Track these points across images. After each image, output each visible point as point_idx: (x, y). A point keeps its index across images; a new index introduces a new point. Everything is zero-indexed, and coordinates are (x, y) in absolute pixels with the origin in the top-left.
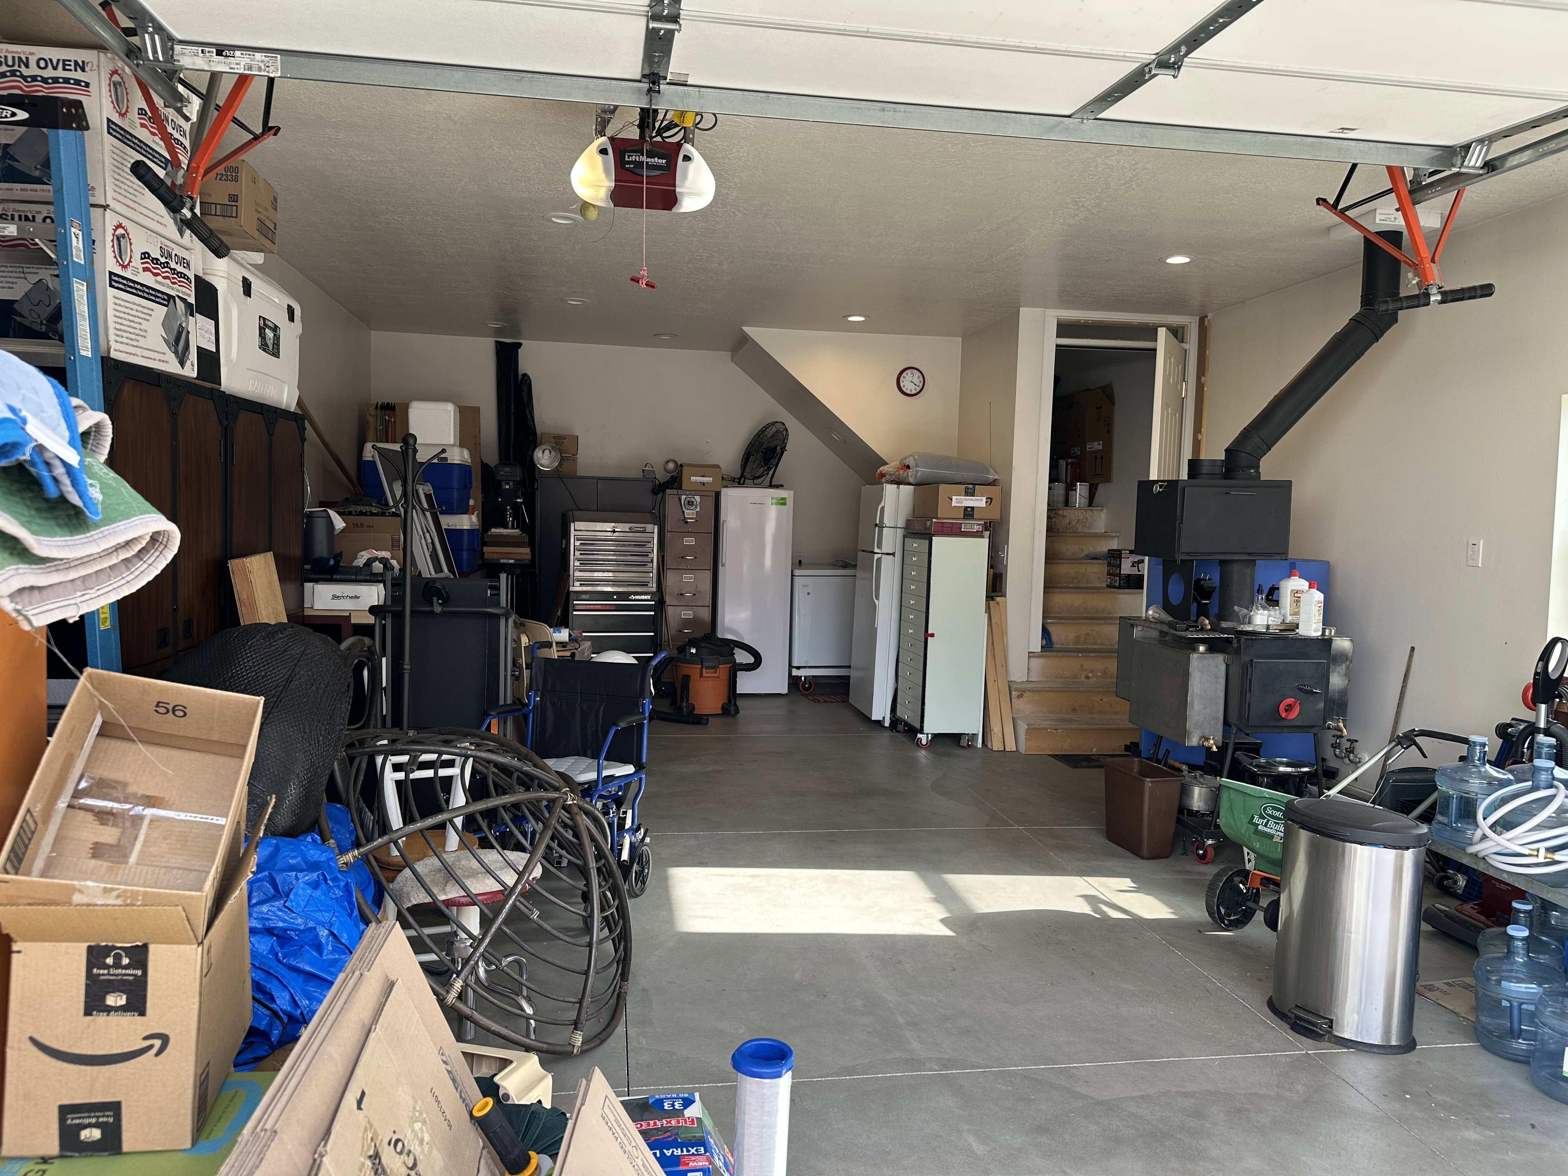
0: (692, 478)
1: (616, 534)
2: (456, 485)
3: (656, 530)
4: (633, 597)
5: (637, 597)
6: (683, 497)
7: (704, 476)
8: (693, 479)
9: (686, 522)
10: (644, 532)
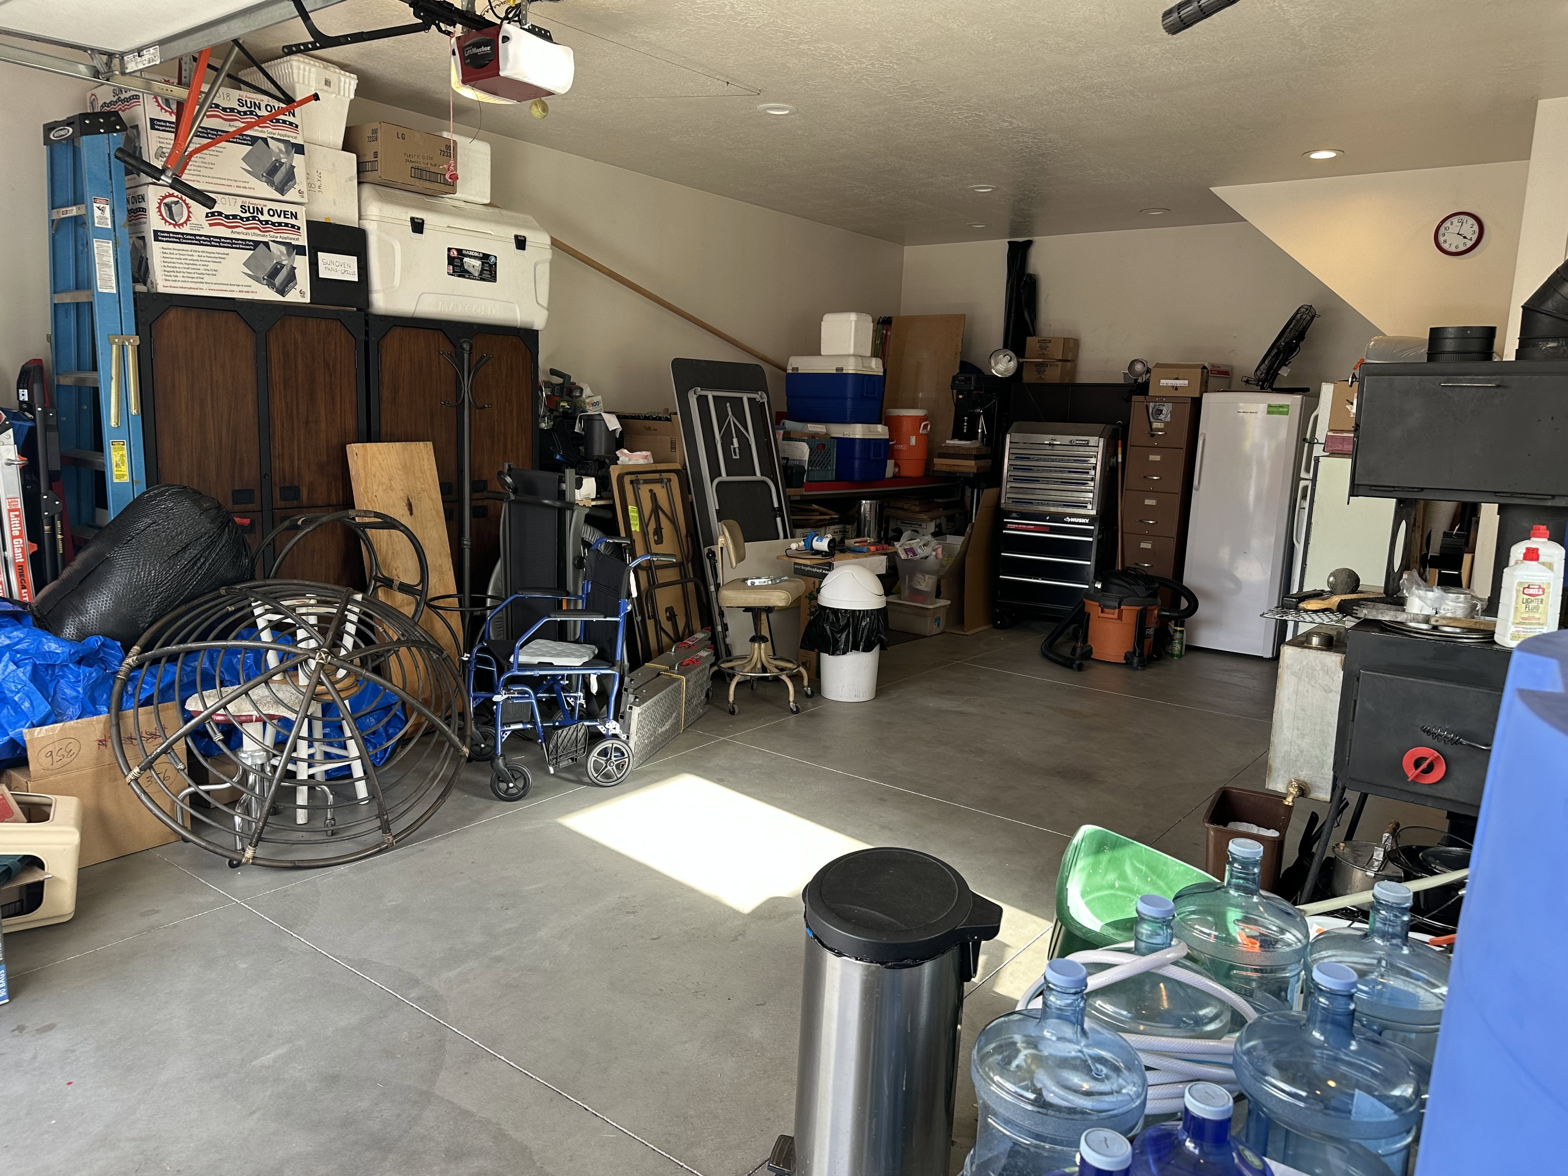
0: (1162, 381)
1: (1056, 447)
2: (849, 395)
3: (1101, 444)
4: (1068, 519)
5: (1073, 520)
6: (1152, 405)
7: (1177, 379)
8: (1164, 382)
9: (1153, 435)
10: (1087, 445)
